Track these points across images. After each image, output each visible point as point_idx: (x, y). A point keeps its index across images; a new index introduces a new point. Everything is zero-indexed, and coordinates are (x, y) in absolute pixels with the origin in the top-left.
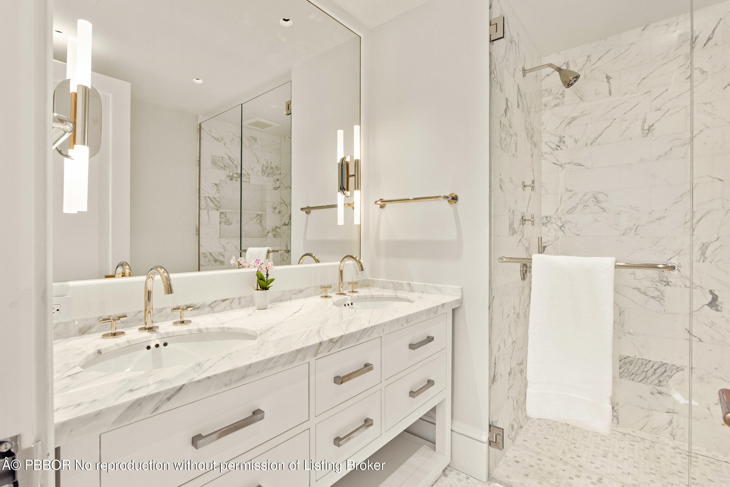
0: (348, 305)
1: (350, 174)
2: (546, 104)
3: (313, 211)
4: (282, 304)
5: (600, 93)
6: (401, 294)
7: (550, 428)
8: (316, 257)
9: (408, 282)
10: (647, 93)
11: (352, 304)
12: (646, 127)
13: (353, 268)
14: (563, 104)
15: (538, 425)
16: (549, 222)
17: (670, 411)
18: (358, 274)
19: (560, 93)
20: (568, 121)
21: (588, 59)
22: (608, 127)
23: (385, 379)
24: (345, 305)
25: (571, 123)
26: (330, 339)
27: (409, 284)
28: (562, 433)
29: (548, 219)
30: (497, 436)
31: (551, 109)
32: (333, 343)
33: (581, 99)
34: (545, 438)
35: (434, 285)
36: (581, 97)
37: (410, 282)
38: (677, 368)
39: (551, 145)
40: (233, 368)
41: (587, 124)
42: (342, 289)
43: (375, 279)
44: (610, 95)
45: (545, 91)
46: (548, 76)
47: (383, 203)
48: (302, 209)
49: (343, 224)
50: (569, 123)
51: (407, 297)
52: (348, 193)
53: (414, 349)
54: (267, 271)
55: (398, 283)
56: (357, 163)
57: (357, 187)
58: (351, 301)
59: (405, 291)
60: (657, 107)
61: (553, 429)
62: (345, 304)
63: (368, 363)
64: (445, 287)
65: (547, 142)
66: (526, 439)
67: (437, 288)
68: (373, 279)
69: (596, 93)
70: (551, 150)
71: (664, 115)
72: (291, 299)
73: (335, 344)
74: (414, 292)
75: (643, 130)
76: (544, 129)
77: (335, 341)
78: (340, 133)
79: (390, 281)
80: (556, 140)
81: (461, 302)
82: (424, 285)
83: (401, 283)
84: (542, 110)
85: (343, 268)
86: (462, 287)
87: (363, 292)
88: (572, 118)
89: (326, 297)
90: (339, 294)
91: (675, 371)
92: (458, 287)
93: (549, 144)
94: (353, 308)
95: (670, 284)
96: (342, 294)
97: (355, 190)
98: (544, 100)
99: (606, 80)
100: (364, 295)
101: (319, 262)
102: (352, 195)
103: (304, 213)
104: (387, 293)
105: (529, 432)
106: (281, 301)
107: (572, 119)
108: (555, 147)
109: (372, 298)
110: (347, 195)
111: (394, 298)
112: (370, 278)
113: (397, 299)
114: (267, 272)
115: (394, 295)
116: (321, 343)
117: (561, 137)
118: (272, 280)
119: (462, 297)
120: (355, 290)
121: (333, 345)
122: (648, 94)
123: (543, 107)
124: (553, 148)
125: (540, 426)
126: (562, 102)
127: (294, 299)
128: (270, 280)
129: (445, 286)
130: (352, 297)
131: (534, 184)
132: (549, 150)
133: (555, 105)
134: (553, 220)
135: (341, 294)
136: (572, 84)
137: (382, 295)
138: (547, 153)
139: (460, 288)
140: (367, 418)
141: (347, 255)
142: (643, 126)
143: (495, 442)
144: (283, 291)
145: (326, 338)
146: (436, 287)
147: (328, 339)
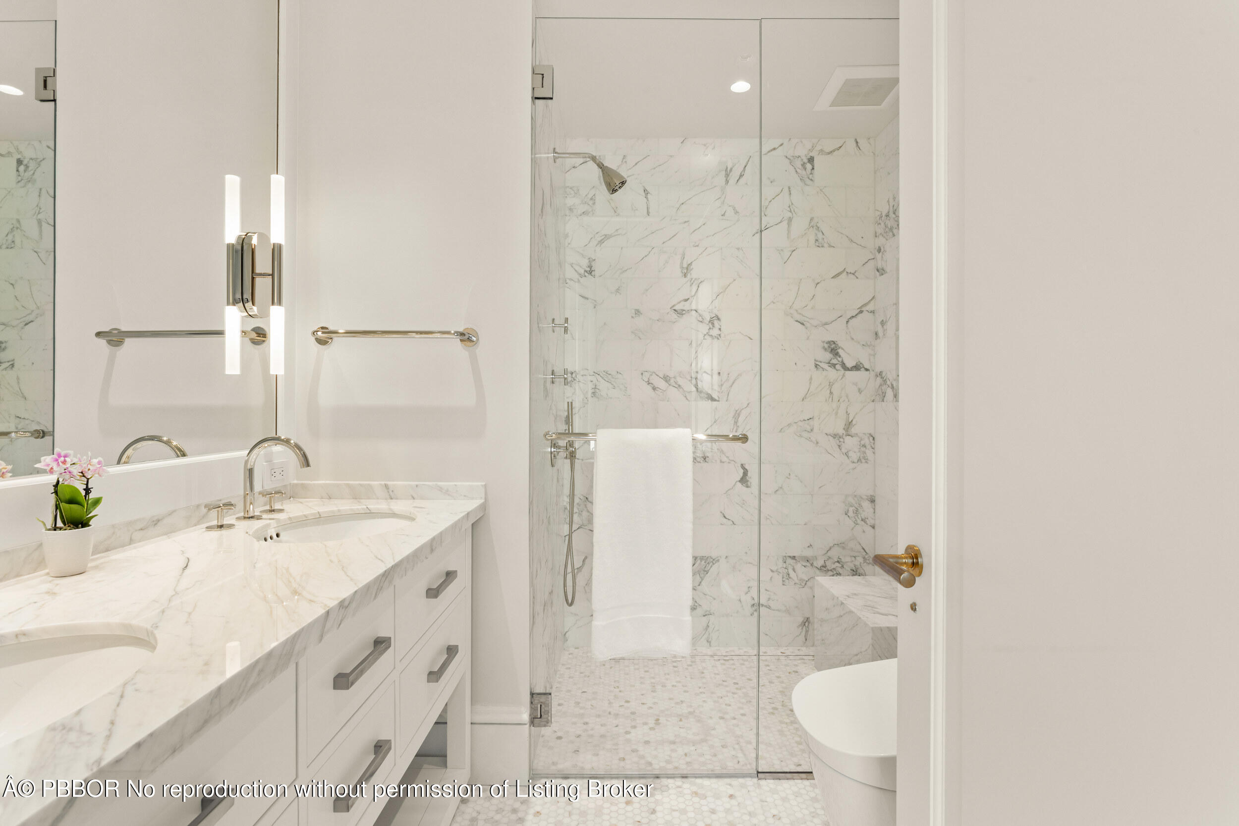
0: (271, 538)
1: (258, 270)
2: (571, 208)
3: (128, 341)
4: (117, 556)
5: (637, 210)
6: (374, 505)
7: (585, 676)
8: (174, 443)
9: (383, 483)
10: (685, 222)
11: (278, 535)
12: (685, 265)
13: (265, 463)
14: (593, 213)
15: (569, 678)
16: (574, 380)
17: (708, 613)
18: (274, 475)
19: (590, 196)
20: (599, 239)
21: (624, 160)
22: (646, 256)
23: (399, 660)
24: (266, 540)
25: (603, 243)
26: (341, 602)
27: (386, 486)
28: (600, 678)
29: (574, 375)
30: (543, 706)
31: (578, 218)
32: (344, 609)
33: (615, 212)
34: (584, 692)
35: (434, 483)
36: (615, 209)
37: (386, 483)
38: (714, 560)
39: (577, 268)
40: (185, 708)
41: (622, 248)
42: (251, 506)
43: (310, 482)
44: (649, 215)
45: (571, 188)
46: (574, 167)
47: (325, 337)
48: (98, 334)
49: (237, 372)
50: (601, 242)
51: (390, 509)
52: (255, 310)
53: (436, 596)
54: (88, 482)
55: (361, 485)
56: (277, 252)
57: (276, 298)
58: (277, 529)
59: (378, 499)
60: (695, 243)
61: (589, 676)
62: (265, 536)
63: (378, 637)
64: (456, 485)
65: (573, 264)
66: (561, 702)
67: (440, 489)
68: (303, 482)
69: (632, 209)
70: (577, 276)
71: (702, 253)
72: (131, 541)
73: (347, 610)
74: (397, 499)
75: (682, 268)
76: (569, 244)
77: (346, 603)
78: (232, 183)
79: (344, 484)
80: (585, 263)
81: (484, 507)
82: (417, 486)
83: (369, 485)
84: (566, 215)
85: (254, 464)
86: (483, 483)
87: (292, 509)
88: (603, 235)
89: (221, 526)
90: (245, 518)
91: (711, 564)
92: (480, 484)
93: (574, 266)
94: (280, 542)
95: (707, 459)
96: (252, 517)
97: (273, 303)
98: (570, 201)
99: (644, 194)
100: (302, 514)
101: (184, 455)
102: (264, 314)
103: (102, 342)
104: (345, 506)
105: (562, 691)
106: (107, 550)
107: (603, 237)
108: (583, 273)
109: (319, 519)
110: (250, 314)
111: (363, 515)
112: (295, 482)
113: (370, 514)
114: (87, 484)
115: (363, 509)
116: (328, 612)
117: (591, 260)
118: (97, 502)
119: (486, 499)
120: (277, 506)
121: (344, 612)
122: (686, 224)
123: (568, 212)
124: (580, 274)
125: (572, 678)
126: (592, 210)
127: (140, 541)
128: (92, 499)
129: (456, 483)
130: (278, 520)
131: (567, 323)
132: (576, 276)
133: (584, 213)
134: (579, 377)
135: (249, 518)
136: (616, 190)
137: (339, 511)
138: (572, 280)
139: (482, 485)
140: (378, 741)
141: (264, 438)
142: (682, 263)
143: (539, 716)
144: (113, 526)
145: (333, 603)
146: (438, 486)
147: (336, 602)
